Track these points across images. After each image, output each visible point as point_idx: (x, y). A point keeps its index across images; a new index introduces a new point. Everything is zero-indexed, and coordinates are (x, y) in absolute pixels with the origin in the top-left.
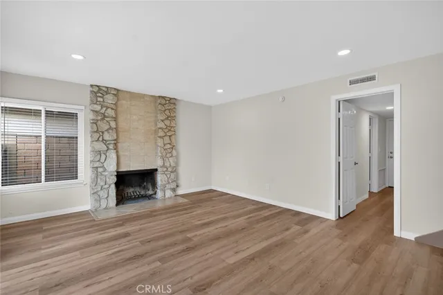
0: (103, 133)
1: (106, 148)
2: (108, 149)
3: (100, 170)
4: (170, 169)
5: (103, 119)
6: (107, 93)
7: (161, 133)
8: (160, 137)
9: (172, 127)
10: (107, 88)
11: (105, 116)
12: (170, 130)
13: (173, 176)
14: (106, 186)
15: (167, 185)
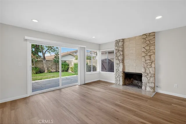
0: (118, 57)
1: (119, 62)
2: (120, 63)
3: (118, 70)
4: (149, 75)
5: (118, 52)
6: (119, 42)
7: (144, 55)
8: (143, 56)
9: (151, 50)
10: (119, 40)
11: (119, 50)
12: (149, 52)
13: (152, 79)
14: (119, 76)
15: (148, 84)
